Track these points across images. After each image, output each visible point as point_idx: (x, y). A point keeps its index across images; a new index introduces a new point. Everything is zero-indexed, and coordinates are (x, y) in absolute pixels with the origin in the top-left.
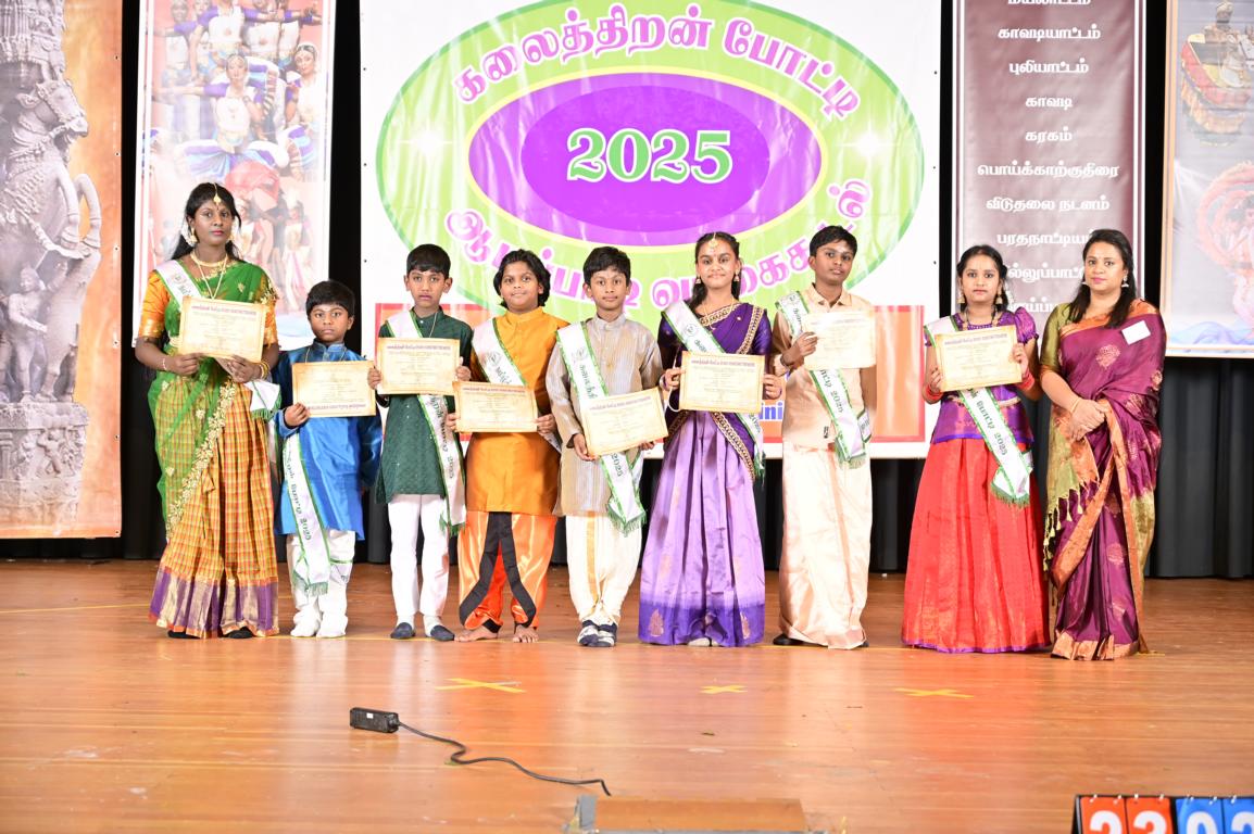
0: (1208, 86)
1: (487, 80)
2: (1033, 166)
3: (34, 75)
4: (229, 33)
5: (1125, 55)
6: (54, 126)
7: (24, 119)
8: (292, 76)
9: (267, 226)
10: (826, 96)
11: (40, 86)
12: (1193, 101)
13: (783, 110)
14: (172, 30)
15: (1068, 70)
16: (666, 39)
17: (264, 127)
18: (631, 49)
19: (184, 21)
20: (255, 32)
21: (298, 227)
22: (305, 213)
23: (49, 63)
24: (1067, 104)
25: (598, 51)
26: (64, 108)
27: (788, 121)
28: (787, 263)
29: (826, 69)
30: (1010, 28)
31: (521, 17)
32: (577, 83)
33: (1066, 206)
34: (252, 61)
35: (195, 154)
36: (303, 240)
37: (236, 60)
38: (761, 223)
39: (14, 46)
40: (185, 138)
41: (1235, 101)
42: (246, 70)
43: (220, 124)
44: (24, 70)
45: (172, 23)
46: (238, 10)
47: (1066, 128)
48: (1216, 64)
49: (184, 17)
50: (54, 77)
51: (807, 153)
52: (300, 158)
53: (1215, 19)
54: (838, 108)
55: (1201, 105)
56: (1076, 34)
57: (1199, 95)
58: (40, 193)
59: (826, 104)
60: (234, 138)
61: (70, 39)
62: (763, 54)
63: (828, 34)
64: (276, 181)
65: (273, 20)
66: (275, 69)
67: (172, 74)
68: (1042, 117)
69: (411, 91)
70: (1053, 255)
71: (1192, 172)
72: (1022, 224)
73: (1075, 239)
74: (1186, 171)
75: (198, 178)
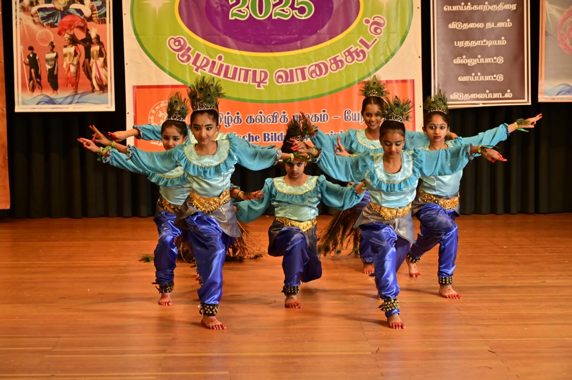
2: (472, 5)
9: (81, 48)
21: (97, 48)
22: (101, 41)
33: (489, 25)
35: (43, 11)
36: (101, 54)
40: (38, 4)
52: (97, 12)
60: (63, 2)
64: (86, 25)
70: (483, 51)
71: (554, 6)
72: (468, 35)
73: (494, 43)
74: (551, 5)
75: (45, 24)
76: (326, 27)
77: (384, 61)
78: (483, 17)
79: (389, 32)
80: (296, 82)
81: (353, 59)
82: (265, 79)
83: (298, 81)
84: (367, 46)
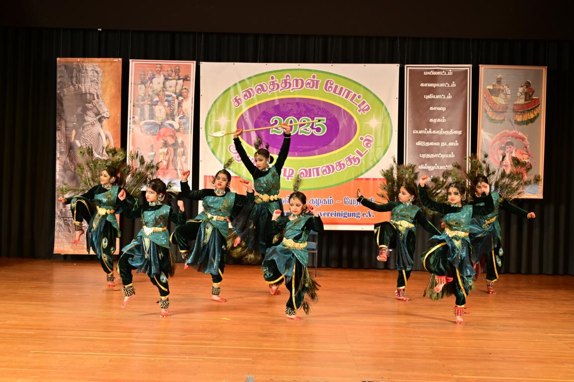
0: (493, 104)
1: (243, 100)
2: (432, 130)
3: (92, 98)
4: (159, 83)
5: (464, 93)
6: (98, 115)
7: (88, 113)
8: (181, 98)
9: (171, 149)
10: (359, 106)
11: (94, 101)
12: (488, 109)
13: (344, 111)
14: (140, 83)
15: (444, 98)
16: (304, 86)
17: (171, 116)
18: (292, 90)
19: (144, 79)
20: (168, 83)
21: (182, 150)
22: (185, 145)
23: (97, 94)
24: (444, 109)
25: (281, 90)
26: (102, 109)
27: (346, 114)
28: (345, 163)
29: (359, 97)
30: (425, 83)
31: (255, 78)
32: (274, 101)
33: (443, 144)
34: (167, 93)
35: (148, 125)
36: (184, 154)
37: (161, 93)
38: (336, 149)
39: (85, 88)
40: (144, 119)
41: (503, 109)
42: (165, 96)
43: (156, 115)
44: (88, 95)
45: (140, 80)
46: (162, 76)
47: (443, 118)
48: (496, 96)
49: (144, 78)
50: (98, 98)
51: (352, 125)
52: (183, 126)
53: (496, 81)
54: (363, 110)
55: (491, 110)
56: (446, 85)
57: (490, 107)
58: (93, 137)
59: (359, 109)
60: (161, 119)
61: (104, 86)
62: (338, 92)
63: (360, 85)
64: (175, 134)
65: (174, 79)
66: (174, 96)
67: (139, 97)
68: (435, 114)
69: (218, 104)
70: (439, 161)
71: (487, 133)
72: (428, 150)
73: (447, 156)
74: (486, 133)
75: (148, 133)
76: (334, 141)
77: (372, 165)
78: (440, 139)
79: (376, 147)
80: (312, 177)
81: (351, 163)
82: (292, 174)
83: (314, 176)
84: (361, 155)
